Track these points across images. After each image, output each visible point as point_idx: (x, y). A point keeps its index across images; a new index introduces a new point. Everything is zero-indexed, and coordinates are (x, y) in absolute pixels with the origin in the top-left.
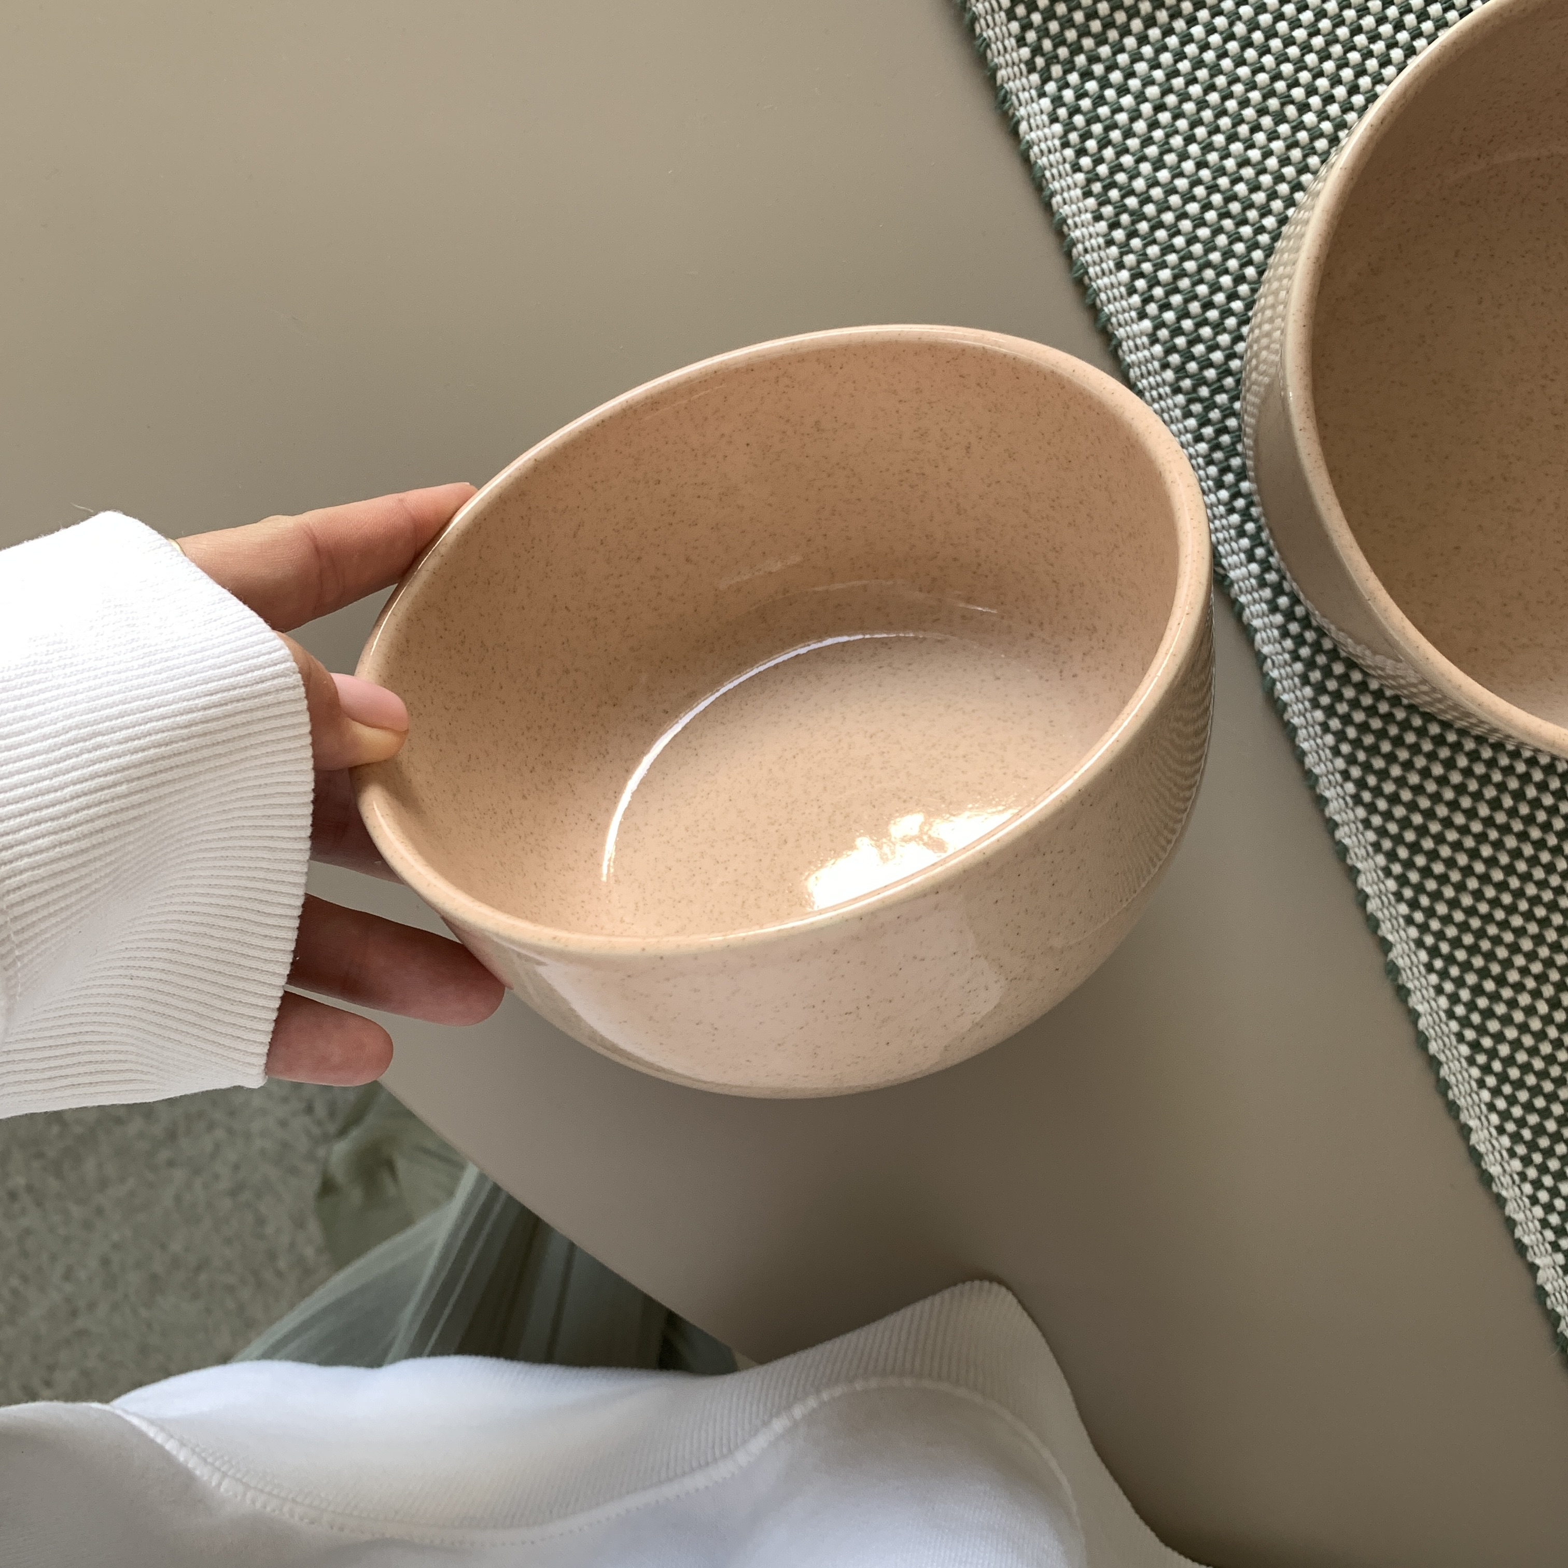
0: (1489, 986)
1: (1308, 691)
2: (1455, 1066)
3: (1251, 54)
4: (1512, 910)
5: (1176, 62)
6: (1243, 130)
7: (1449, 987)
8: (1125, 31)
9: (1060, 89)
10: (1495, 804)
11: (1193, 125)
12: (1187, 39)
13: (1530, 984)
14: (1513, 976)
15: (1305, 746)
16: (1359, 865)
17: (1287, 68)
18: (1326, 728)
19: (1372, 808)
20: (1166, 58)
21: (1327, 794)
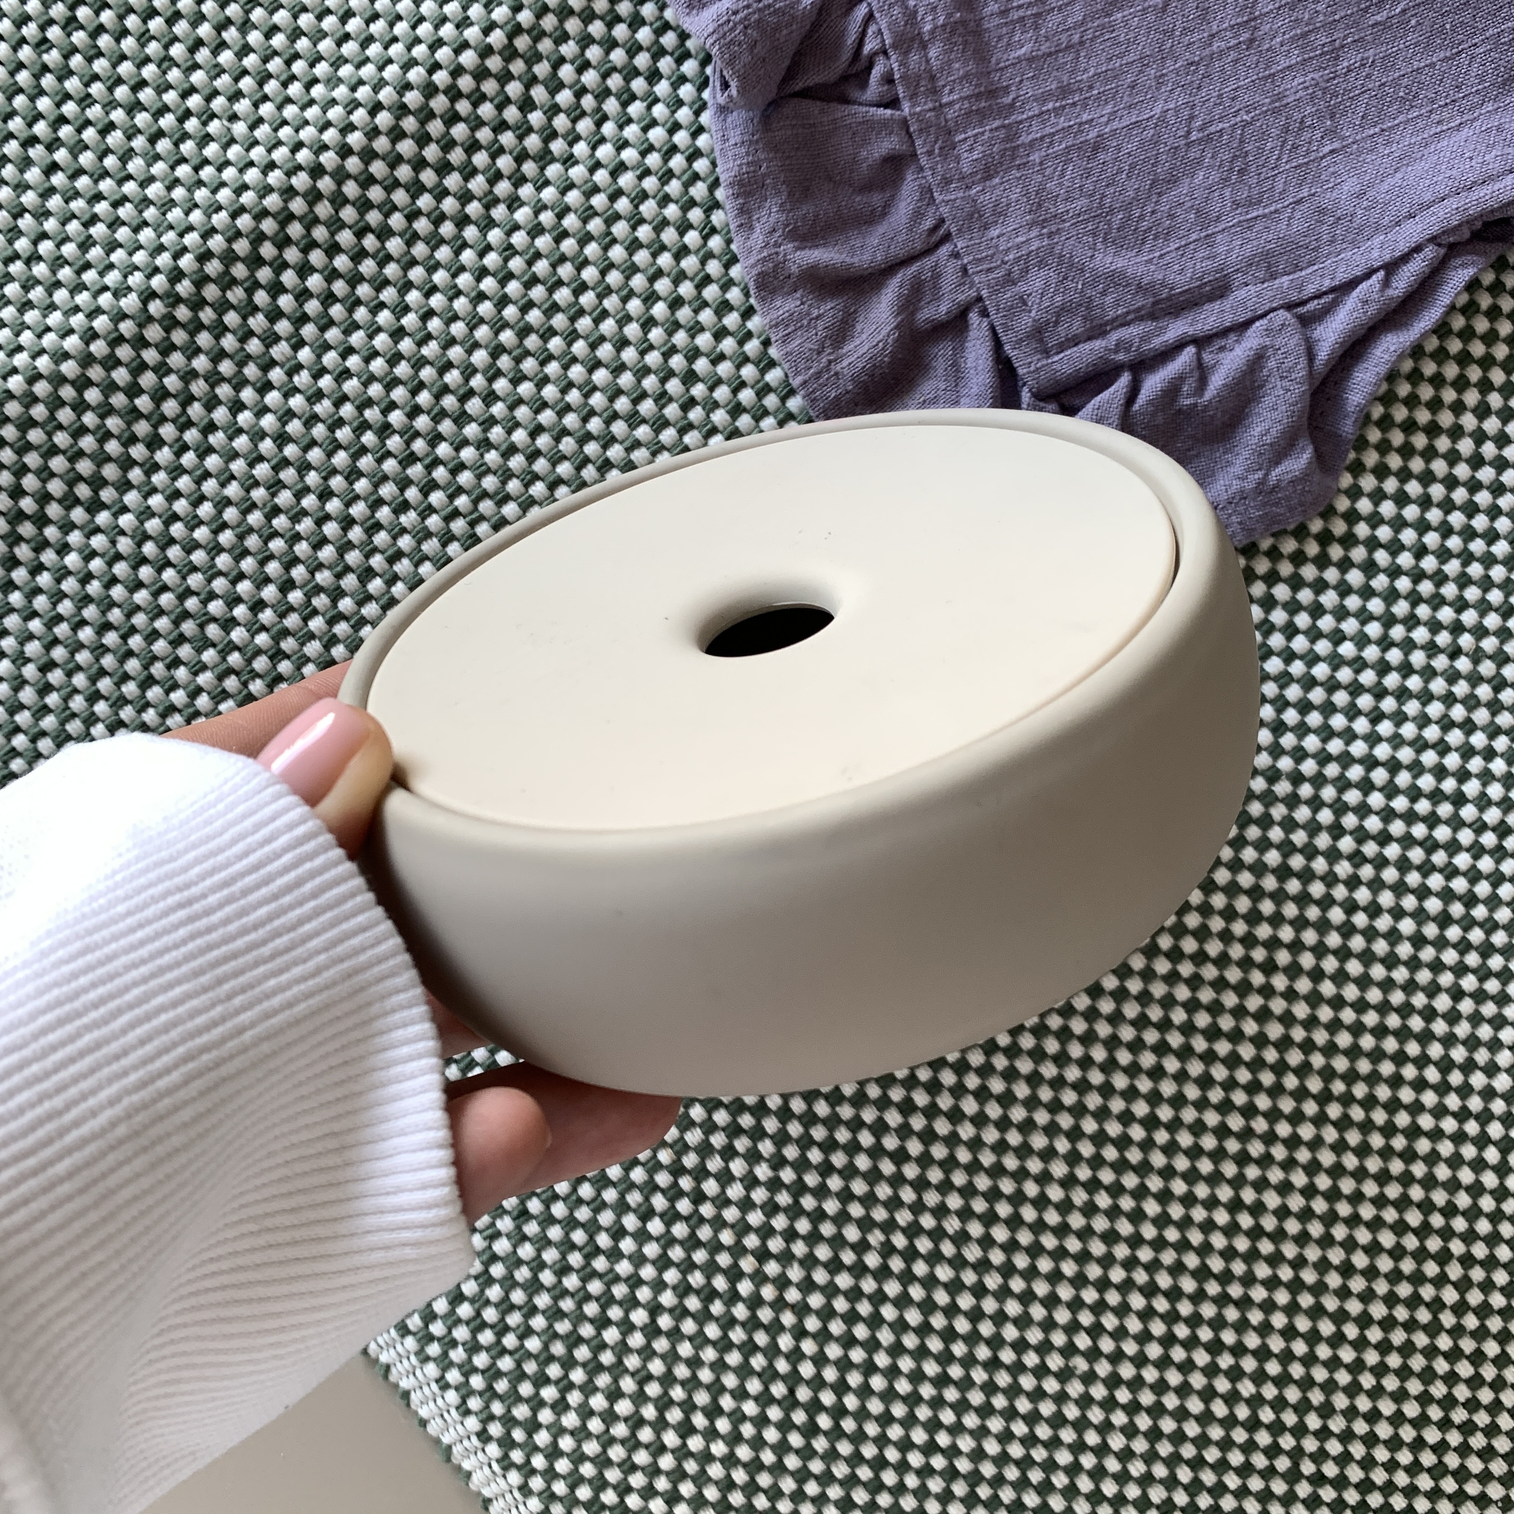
1: (410, 1343)
3: (145, 572)
5: (55, 605)
6: (158, 669)
10: (686, 1429)
11: (93, 680)
12: (62, 573)
15: (424, 1412)
17: (195, 580)
18: (444, 1386)
19: (528, 1471)
21: (466, 1465)
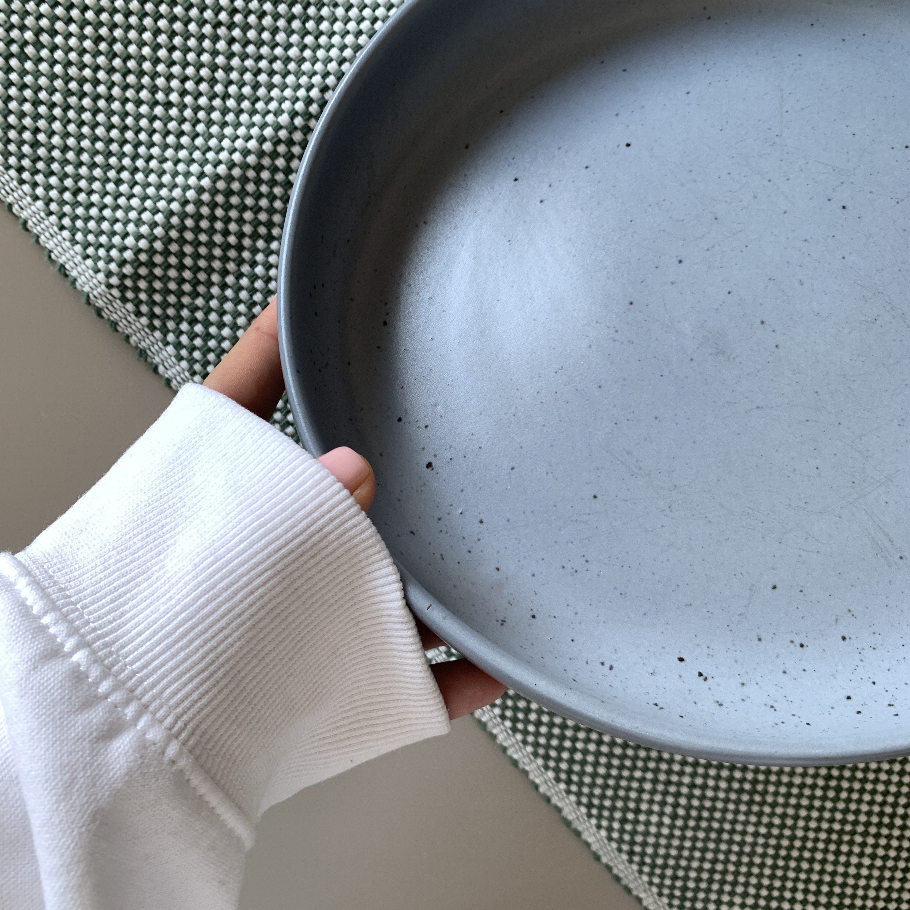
0: (630, 816)
2: (621, 867)
4: (634, 768)
7: (605, 823)
8: (209, 284)
9: (178, 337)
13: (656, 808)
14: (644, 807)
16: (527, 768)
20: (243, 295)
